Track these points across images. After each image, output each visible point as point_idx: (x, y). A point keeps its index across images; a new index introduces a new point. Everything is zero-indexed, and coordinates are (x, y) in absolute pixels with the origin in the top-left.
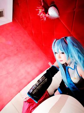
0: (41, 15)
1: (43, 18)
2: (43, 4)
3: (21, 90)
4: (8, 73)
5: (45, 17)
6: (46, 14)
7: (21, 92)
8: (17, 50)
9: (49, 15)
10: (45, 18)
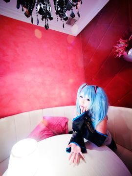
0: (120, 49)
1: (118, 53)
2: (129, 40)
3: (44, 108)
4: (43, 83)
5: (121, 53)
6: (126, 51)
7: (44, 110)
8: (64, 67)
9: (127, 54)
10: (120, 55)
